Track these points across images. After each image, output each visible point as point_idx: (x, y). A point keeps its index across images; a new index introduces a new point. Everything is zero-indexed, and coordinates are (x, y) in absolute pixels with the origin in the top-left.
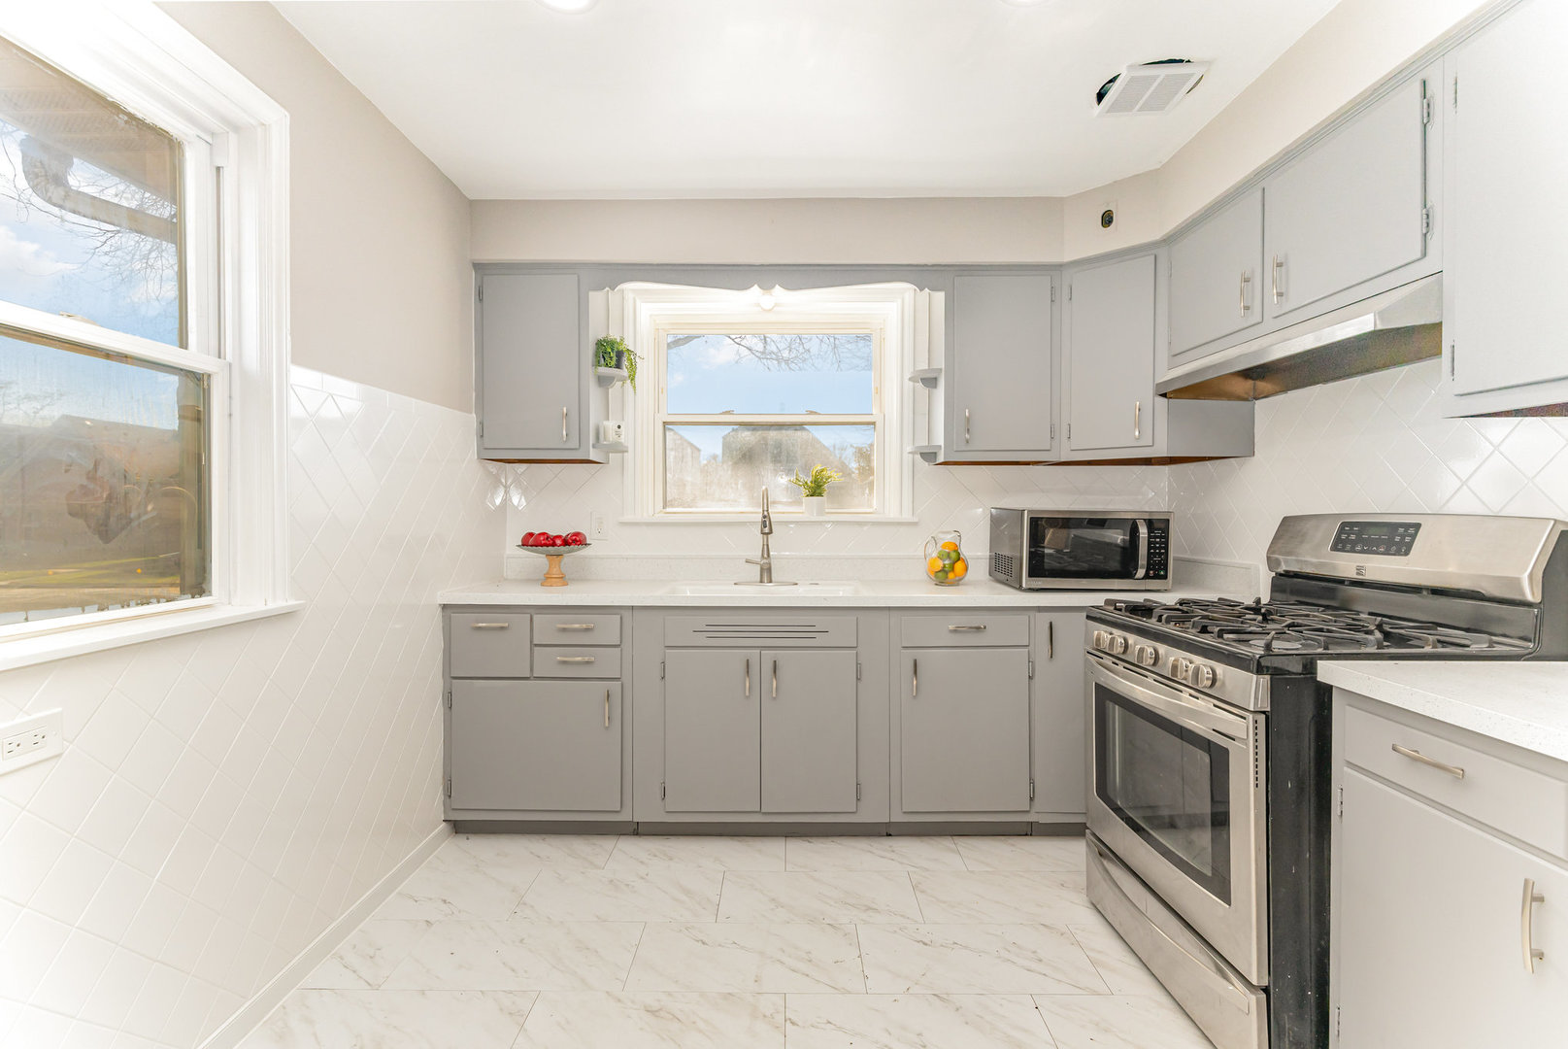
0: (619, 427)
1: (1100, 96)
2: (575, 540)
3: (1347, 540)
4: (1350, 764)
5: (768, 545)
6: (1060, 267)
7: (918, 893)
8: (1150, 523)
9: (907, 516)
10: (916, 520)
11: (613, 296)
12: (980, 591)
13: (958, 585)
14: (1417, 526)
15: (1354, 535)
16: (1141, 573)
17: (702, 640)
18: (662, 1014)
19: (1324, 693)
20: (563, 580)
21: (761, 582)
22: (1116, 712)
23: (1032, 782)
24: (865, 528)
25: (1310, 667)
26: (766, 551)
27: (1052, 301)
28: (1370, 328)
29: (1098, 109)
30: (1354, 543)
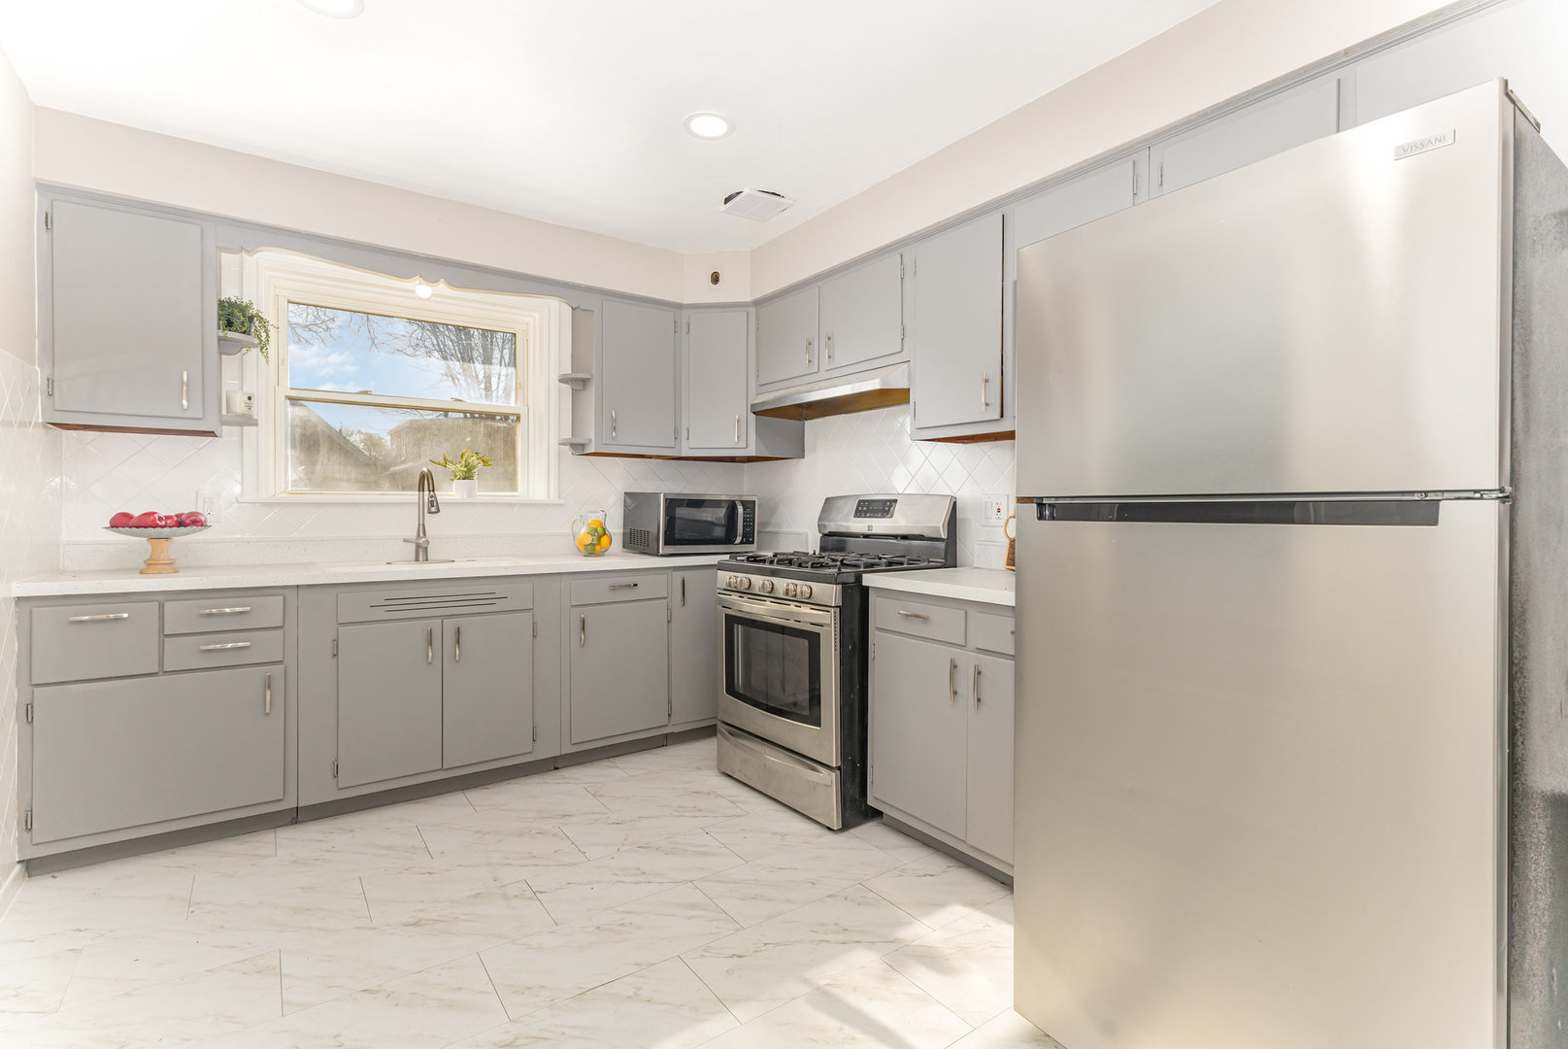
0: (250, 398)
1: (727, 200)
2: (188, 521)
3: (862, 511)
4: (878, 629)
5: (424, 525)
6: (680, 306)
7: (599, 798)
8: (743, 503)
9: (554, 498)
10: (563, 502)
11: (249, 261)
12: (619, 560)
13: (603, 555)
14: (896, 501)
15: (868, 508)
16: (739, 539)
17: (380, 614)
18: (423, 922)
19: (865, 591)
20: (171, 567)
21: (417, 560)
22: (739, 630)
23: (670, 702)
24: (516, 509)
25: (859, 578)
26: (422, 529)
27: (675, 332)
28: (878, 387)
29: (723, 207)
30: (866, 512)
